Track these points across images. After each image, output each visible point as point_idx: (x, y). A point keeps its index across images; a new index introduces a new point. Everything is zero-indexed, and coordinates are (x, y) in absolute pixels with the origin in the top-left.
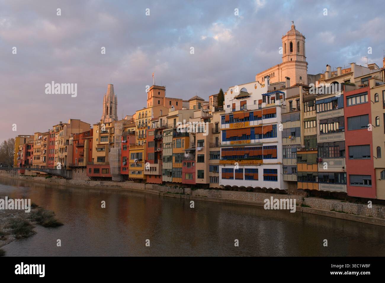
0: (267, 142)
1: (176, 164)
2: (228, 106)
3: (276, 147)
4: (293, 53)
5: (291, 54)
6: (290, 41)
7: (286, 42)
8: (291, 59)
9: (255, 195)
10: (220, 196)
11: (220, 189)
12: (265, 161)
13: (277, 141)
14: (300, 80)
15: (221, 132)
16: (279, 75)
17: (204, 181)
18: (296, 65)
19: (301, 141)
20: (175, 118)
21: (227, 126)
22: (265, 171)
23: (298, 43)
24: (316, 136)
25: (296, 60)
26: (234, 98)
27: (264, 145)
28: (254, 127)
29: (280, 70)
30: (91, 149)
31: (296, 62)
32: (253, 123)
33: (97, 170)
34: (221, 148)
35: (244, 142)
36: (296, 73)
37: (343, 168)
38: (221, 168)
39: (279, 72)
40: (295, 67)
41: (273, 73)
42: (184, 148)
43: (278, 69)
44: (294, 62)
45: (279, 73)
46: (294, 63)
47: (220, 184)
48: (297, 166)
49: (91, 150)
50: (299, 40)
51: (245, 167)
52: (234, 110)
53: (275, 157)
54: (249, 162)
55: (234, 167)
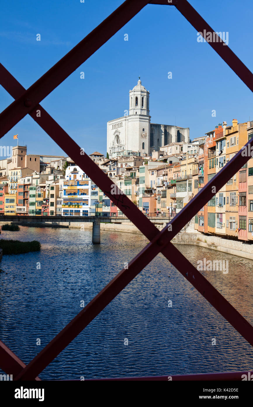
0: (84, 197)
1: (38, 207)
2: (68, 176)
3: (88, 200)
4: (138, 107)
5: (136, 108)
6: (135, 96)
7: (133, 96)
8: (136, 113)
12: (83, 206)
13: (89, 197)
14: (143, 132)
15: (63, 190)
16: (126, 125)
18: (140, 118)
19: (99, 198)
20: (37, 179)
21: (66, 188)
22: (83, 211)
23: (143, 98)
24: (102, 196)
25: (140, 113)
26: (70, 173)
27: (83, 199)
28: (79, 189)
29: (127, 121)
31: (140, 115)
32: (79, 187)
34: (63, 199)
35: (74, 197)
36: (140, 125)
37: (109, 210)
38: (63, 209)
39: (126, 122)
40: (139, 120)
41: (121, 123)
42: (43, 198)
43: (126, 120)
44: (138, 115)
45: (126, 124)
46: (138, 117)
50: (143, 96)
51: (74, 209)
52: (70, 179)
53: (88, 205)
54: (76, 206)
55: (69, 209)
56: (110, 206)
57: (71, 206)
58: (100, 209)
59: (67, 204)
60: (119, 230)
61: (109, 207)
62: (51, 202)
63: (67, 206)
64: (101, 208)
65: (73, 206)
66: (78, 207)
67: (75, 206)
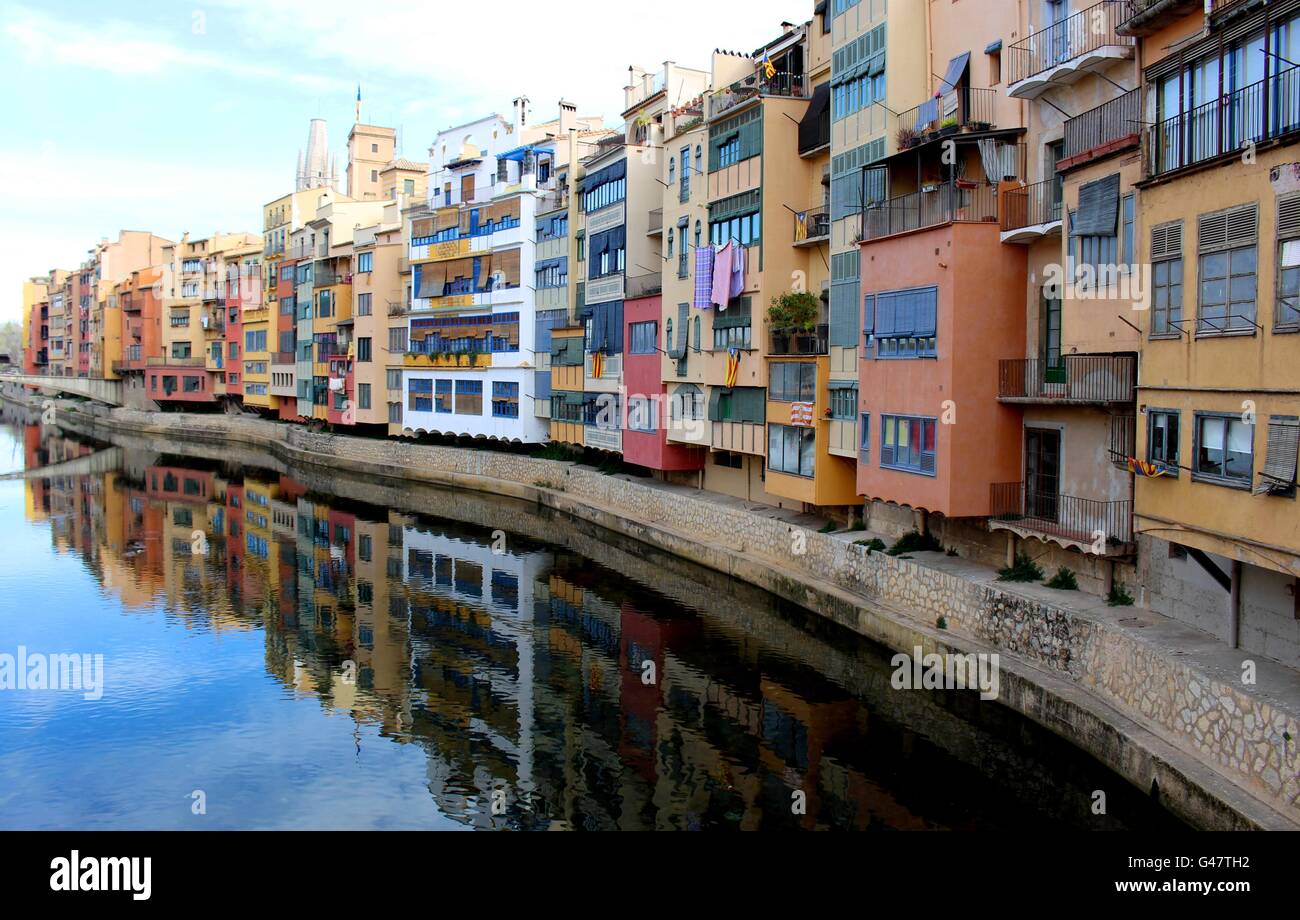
0: (498, 300)
1: (320, 364)
2: (436, 192)
3: (517, 315)
9: (482, 456)
10: (408, 460)
11: (409, 440)
12: (499, 359)
13: (521, 299)
15: (414, 270)
17: (373, 417)
19: (567, 300)
20: (326, 227)
21: (422, 253)
22: (496, 387)
26: (445, 167)
27: (496, 311)
28: (478, 254)
30: (158, 320)
32: (478, 245)
33: (169, 382)
34: (410, 319)
35: (461, 301)
37: (619, 379)
38: (406, 376)
42: (336, 319)
47: (404, 426)
48: (549, 373)
49: (158, 323)
51: (454, 376)
52: (448, 201)
53: (515, 348)
54: (465, 359)
55: (434, 376)
56: (621, 350)
57: (442, 361)
58: (571, 370)
59: (422, 347)
60: (670, 542)
61: (619, 357)
62: (359, 339)
63: (423, 359)
64: (579, 369)
65: (448, 359)
66: (472, 365)
67: (458, 355)
